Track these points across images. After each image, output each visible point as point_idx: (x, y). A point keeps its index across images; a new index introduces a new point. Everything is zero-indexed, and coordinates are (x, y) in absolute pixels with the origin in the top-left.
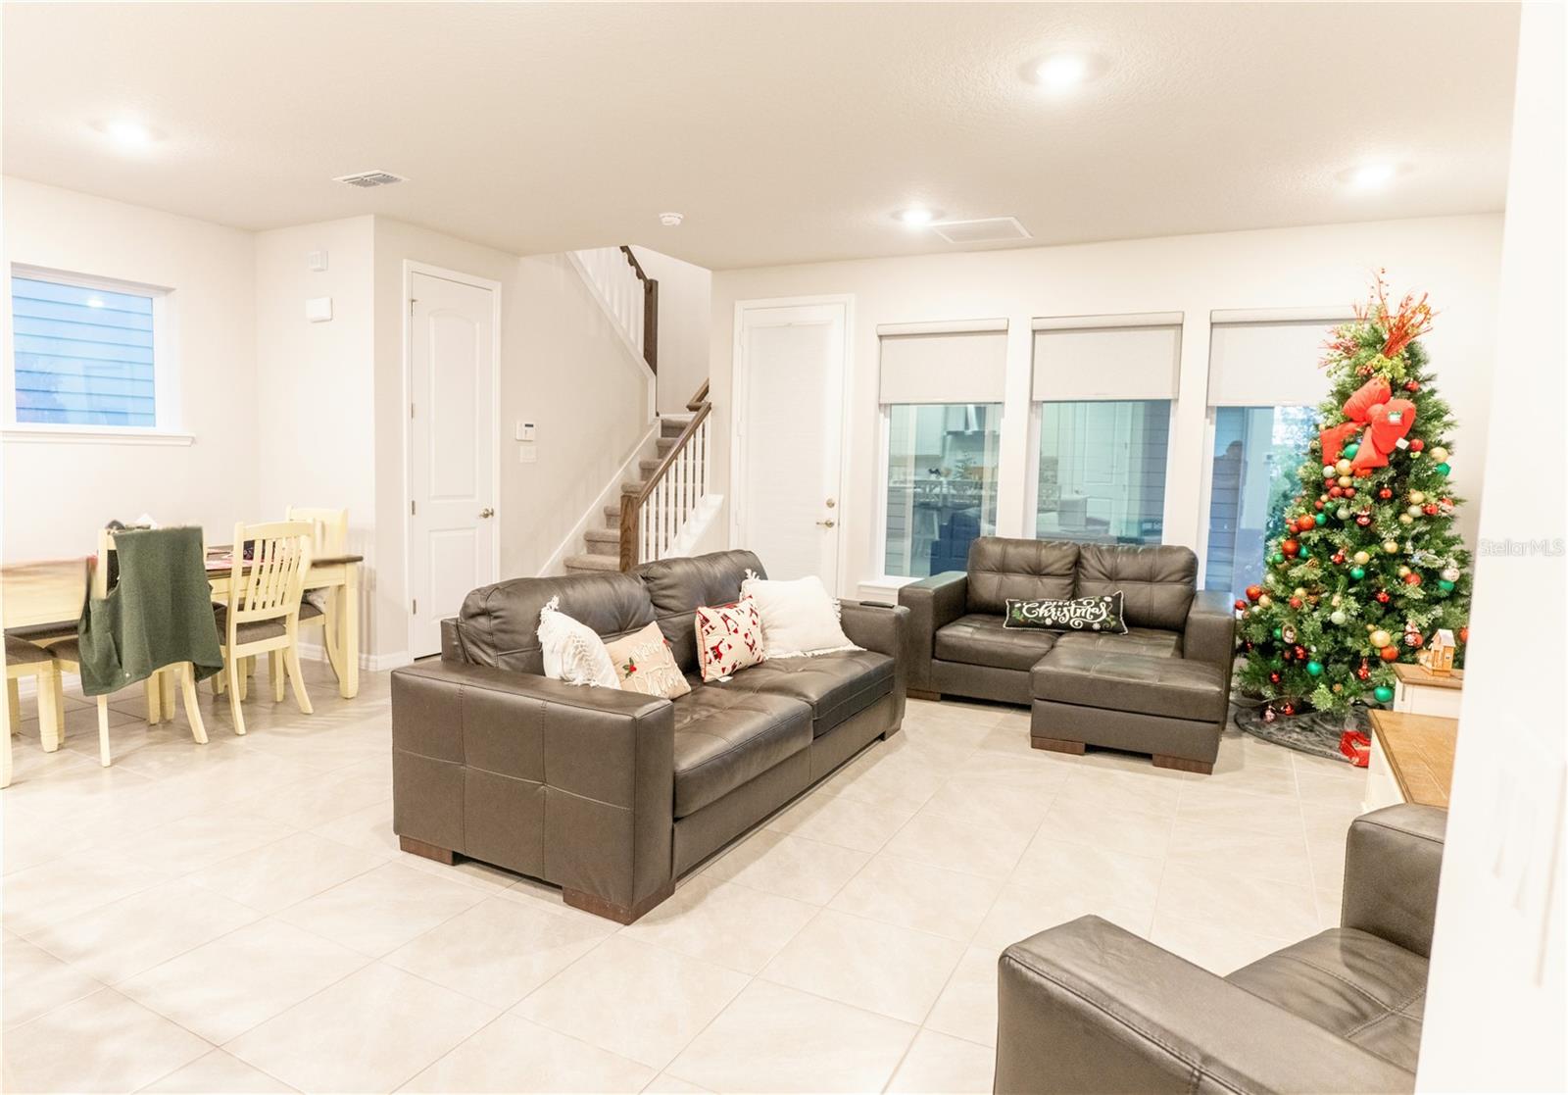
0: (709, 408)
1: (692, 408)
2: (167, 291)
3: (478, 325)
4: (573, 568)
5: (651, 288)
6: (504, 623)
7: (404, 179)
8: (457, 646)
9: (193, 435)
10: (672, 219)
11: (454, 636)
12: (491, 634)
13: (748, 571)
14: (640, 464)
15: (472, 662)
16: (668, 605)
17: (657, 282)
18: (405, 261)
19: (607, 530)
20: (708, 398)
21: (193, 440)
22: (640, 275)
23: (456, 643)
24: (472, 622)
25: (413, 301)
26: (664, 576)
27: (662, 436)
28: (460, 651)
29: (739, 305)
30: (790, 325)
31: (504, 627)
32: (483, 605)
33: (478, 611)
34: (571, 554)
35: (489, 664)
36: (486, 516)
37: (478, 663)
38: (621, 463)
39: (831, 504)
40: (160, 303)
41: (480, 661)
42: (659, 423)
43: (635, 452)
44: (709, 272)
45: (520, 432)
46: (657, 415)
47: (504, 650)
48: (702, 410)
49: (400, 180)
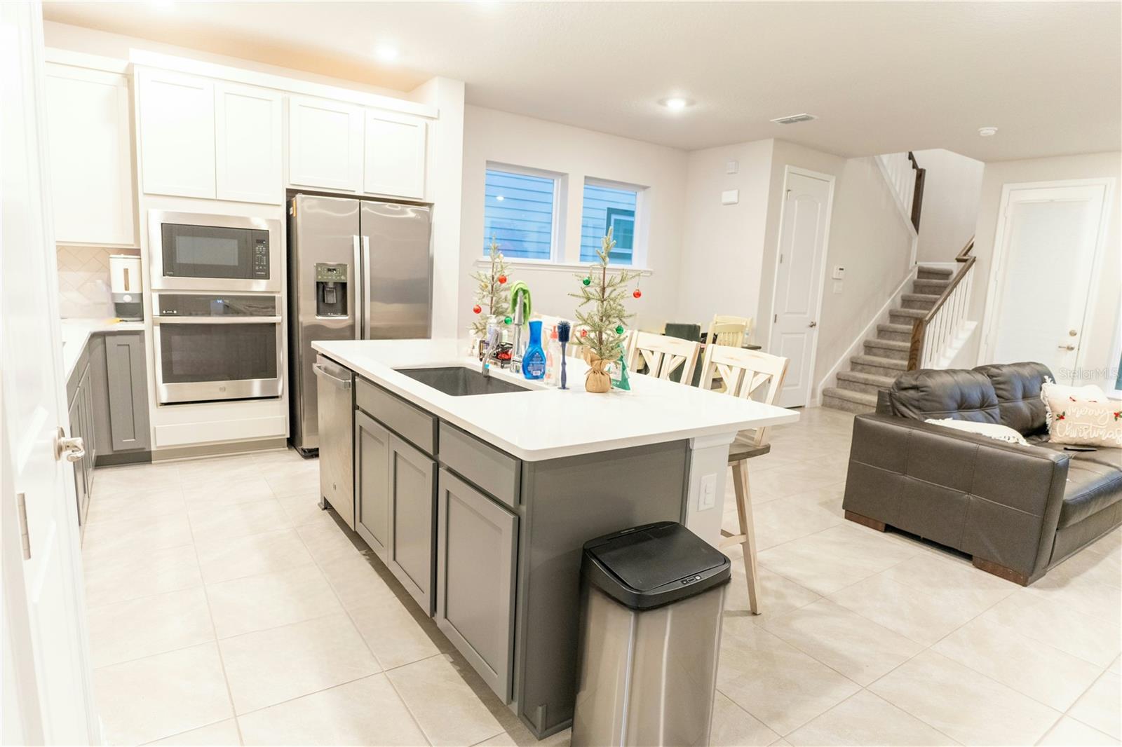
0: (974, 261)
1: (959, 260)
2: (645, 188)
3: (820, 204)
4: (856, 363)
5: (920, 175)
6: (927, 395)
7: (816, 117)
8: (888, 406)
9: (652, 270)
10: (988, 131)
11: (888, 400)
12: (918, 401)
13: (1046, 377)
14: (902, 297)
15: (899, 415)
16: (1002, 395)
17: (925, 170)
18: (787, 166)
19: (879, 340)
20: (972, 253)
21: (651, 273)
22: (915, 166)
23: (889, 404)
24: (904, 393)
25: (789, 190)
26: (998, 375)
27: (918, 277)
28: (890, 409)
29: (1006, 188)
30: (1052, 201)
31: (926, 397)
32: (914, 383)
33: (910, 386)
34: (855, 354)
35: (915, 419)
36: (811, 326)
37: (904, 416)
38: (890, 295)
39: (1073, 334)
40: (640, 194)
41: (906, 415)
42: (916, 269)
43: (899, 288)
44: (981, 165)
45: (835, 273)
46: (916, 263)
47: (924, 411)
48: (969, 262)
49: (812, 118)
